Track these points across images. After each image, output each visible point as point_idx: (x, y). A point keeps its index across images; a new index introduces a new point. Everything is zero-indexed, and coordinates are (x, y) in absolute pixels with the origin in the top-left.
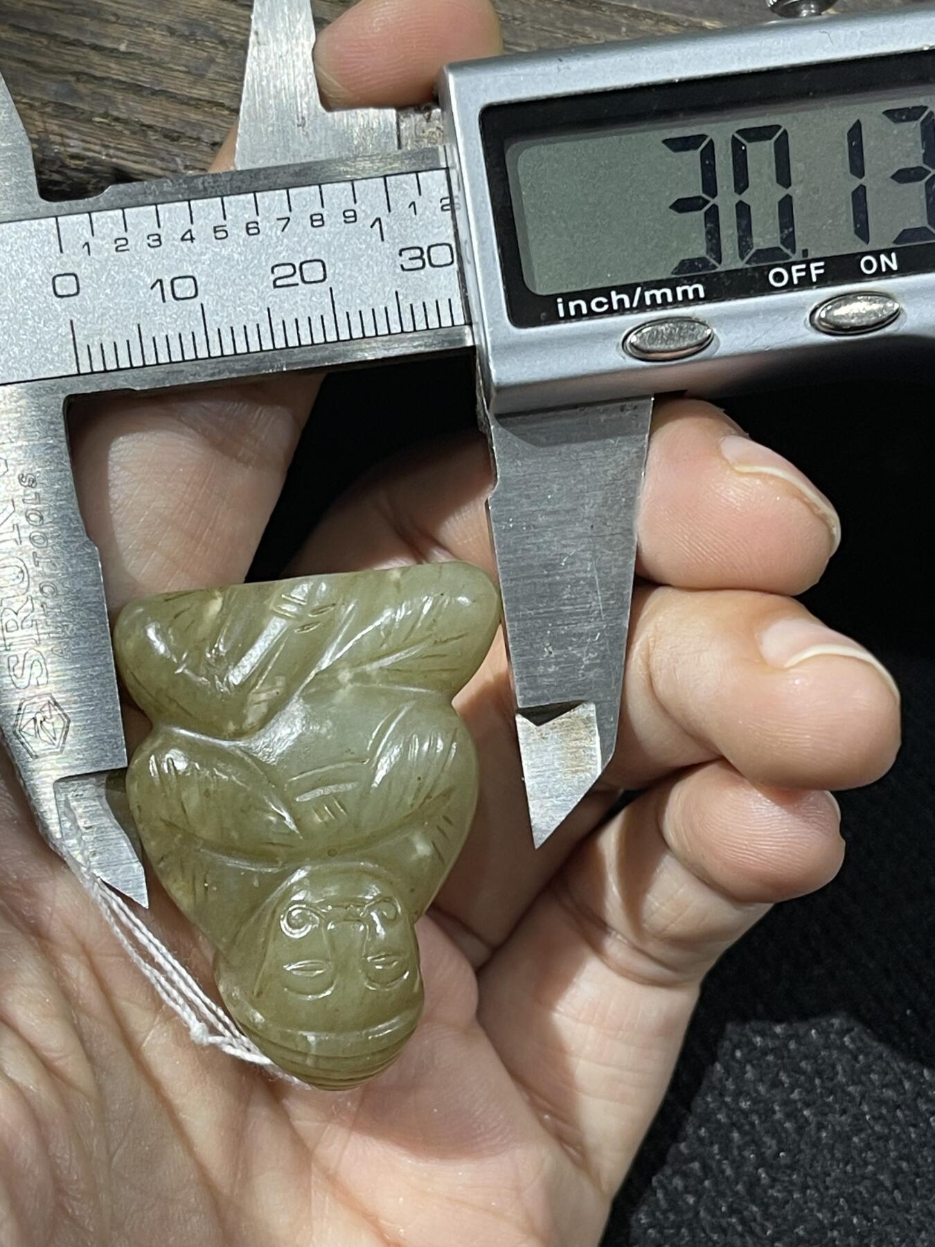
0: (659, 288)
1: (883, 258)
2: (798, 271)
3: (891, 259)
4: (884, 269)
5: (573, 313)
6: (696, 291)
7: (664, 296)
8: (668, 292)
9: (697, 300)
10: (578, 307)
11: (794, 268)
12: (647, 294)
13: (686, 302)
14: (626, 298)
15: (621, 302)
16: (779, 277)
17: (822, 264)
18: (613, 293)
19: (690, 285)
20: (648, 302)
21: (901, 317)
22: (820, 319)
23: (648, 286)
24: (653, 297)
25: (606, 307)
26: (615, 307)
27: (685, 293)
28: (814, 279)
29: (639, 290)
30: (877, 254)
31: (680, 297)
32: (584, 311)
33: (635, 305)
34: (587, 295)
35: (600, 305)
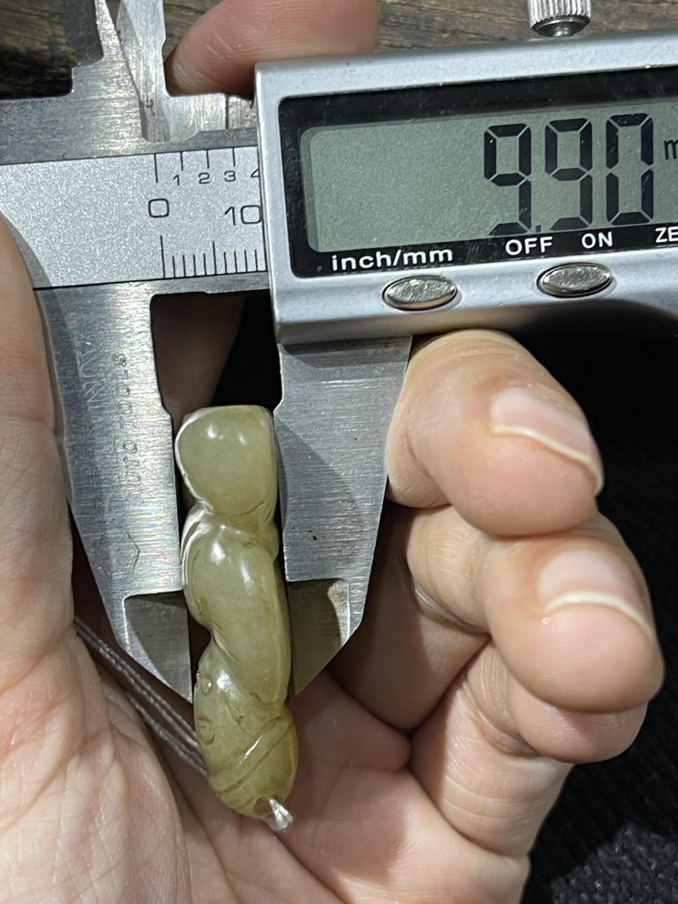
0: (416, 252)
1: (601, 236)
2: (530, 243)
3: (607, 236)
4: (601, 245)
5: (344, 267)
6: (445, 255)
7: (419, 257)
8: (423, 254)
9: (446, 262)
10: (349, 264)
11: (527, 241)
12: (406, 256)
13: (437, 263)
14: (388, 258)
15: (384, 261)
16: (514, 247)
17: (550, 238)
18: (378, 254)
19: (441, 250)
20: (406, 262)
21: (612, 284)
22: (544, 283)
23: (406, 249)
24: (410, 258)
25: (372, 264)
26: (379, 264)
27: (436, 256)
28: (543, 250)
29: (399, 252)
30: (596, 232)
31: (432, 260)
32: (354, 266)
33: (395, 263)
34: (357, 254)
35: (367, 262)
